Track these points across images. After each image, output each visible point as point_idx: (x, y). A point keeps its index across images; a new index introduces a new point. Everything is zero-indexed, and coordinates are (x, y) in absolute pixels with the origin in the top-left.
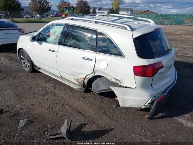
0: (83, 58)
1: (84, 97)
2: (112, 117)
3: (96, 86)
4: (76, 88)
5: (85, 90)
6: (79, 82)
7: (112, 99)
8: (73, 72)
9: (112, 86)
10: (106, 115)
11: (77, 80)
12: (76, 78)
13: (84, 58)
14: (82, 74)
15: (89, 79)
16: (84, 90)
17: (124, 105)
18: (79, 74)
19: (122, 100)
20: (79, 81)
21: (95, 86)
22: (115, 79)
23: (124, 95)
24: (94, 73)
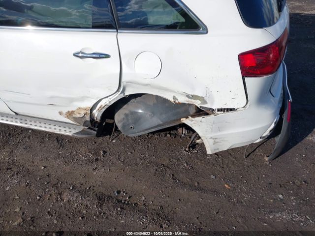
0: (74, 55)
1: (105, 152)
2: (196, 184)
3: (130, 121)
4: (70, 134)
5: (98, 132)
6: (75, 119)
7: (168, 135)
8: (52, 97)
9: (187, 118)
10: (183, 185)
11: (70, 114)
12: (65, 111)
13: (78, 55)
14: (83, 99)
15: (106, 107)
16: (96, 132)
17: (218, 149)
18: (72, 100)
19: (213, 141)
20: (74, 116)
21: (128, 120)
22: (188, 96)
23: (219, 129)
24: (123, 92)
